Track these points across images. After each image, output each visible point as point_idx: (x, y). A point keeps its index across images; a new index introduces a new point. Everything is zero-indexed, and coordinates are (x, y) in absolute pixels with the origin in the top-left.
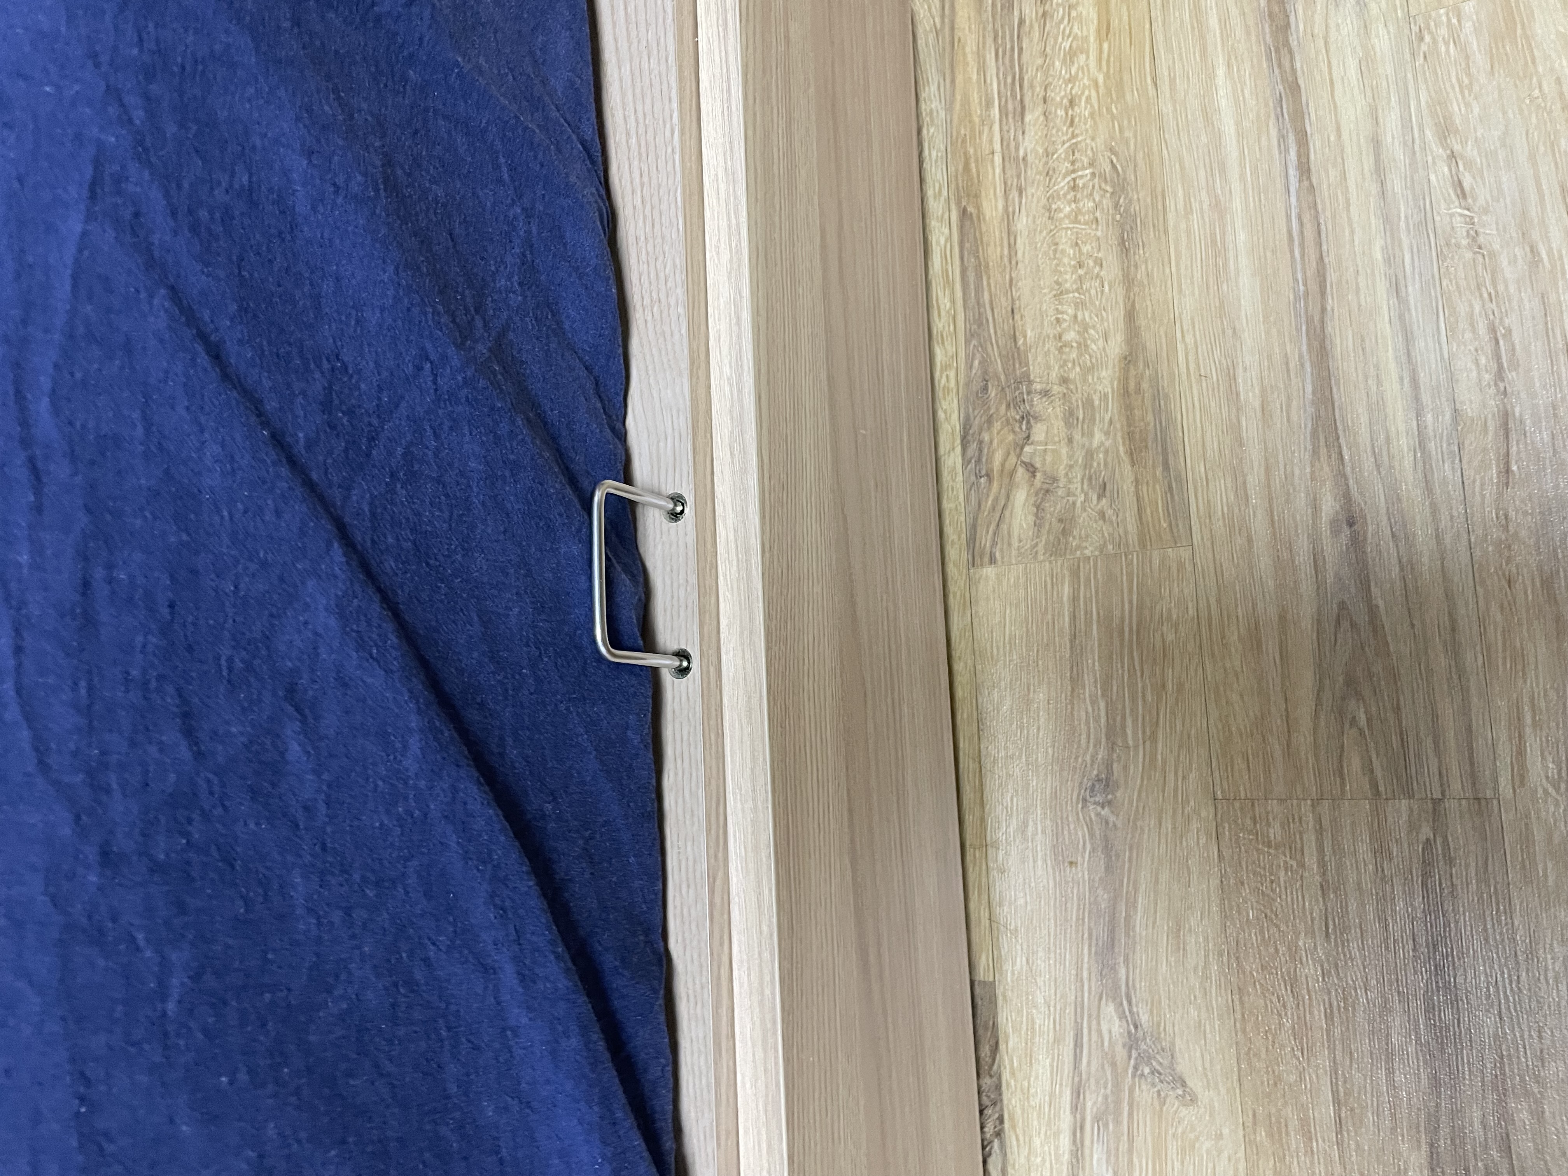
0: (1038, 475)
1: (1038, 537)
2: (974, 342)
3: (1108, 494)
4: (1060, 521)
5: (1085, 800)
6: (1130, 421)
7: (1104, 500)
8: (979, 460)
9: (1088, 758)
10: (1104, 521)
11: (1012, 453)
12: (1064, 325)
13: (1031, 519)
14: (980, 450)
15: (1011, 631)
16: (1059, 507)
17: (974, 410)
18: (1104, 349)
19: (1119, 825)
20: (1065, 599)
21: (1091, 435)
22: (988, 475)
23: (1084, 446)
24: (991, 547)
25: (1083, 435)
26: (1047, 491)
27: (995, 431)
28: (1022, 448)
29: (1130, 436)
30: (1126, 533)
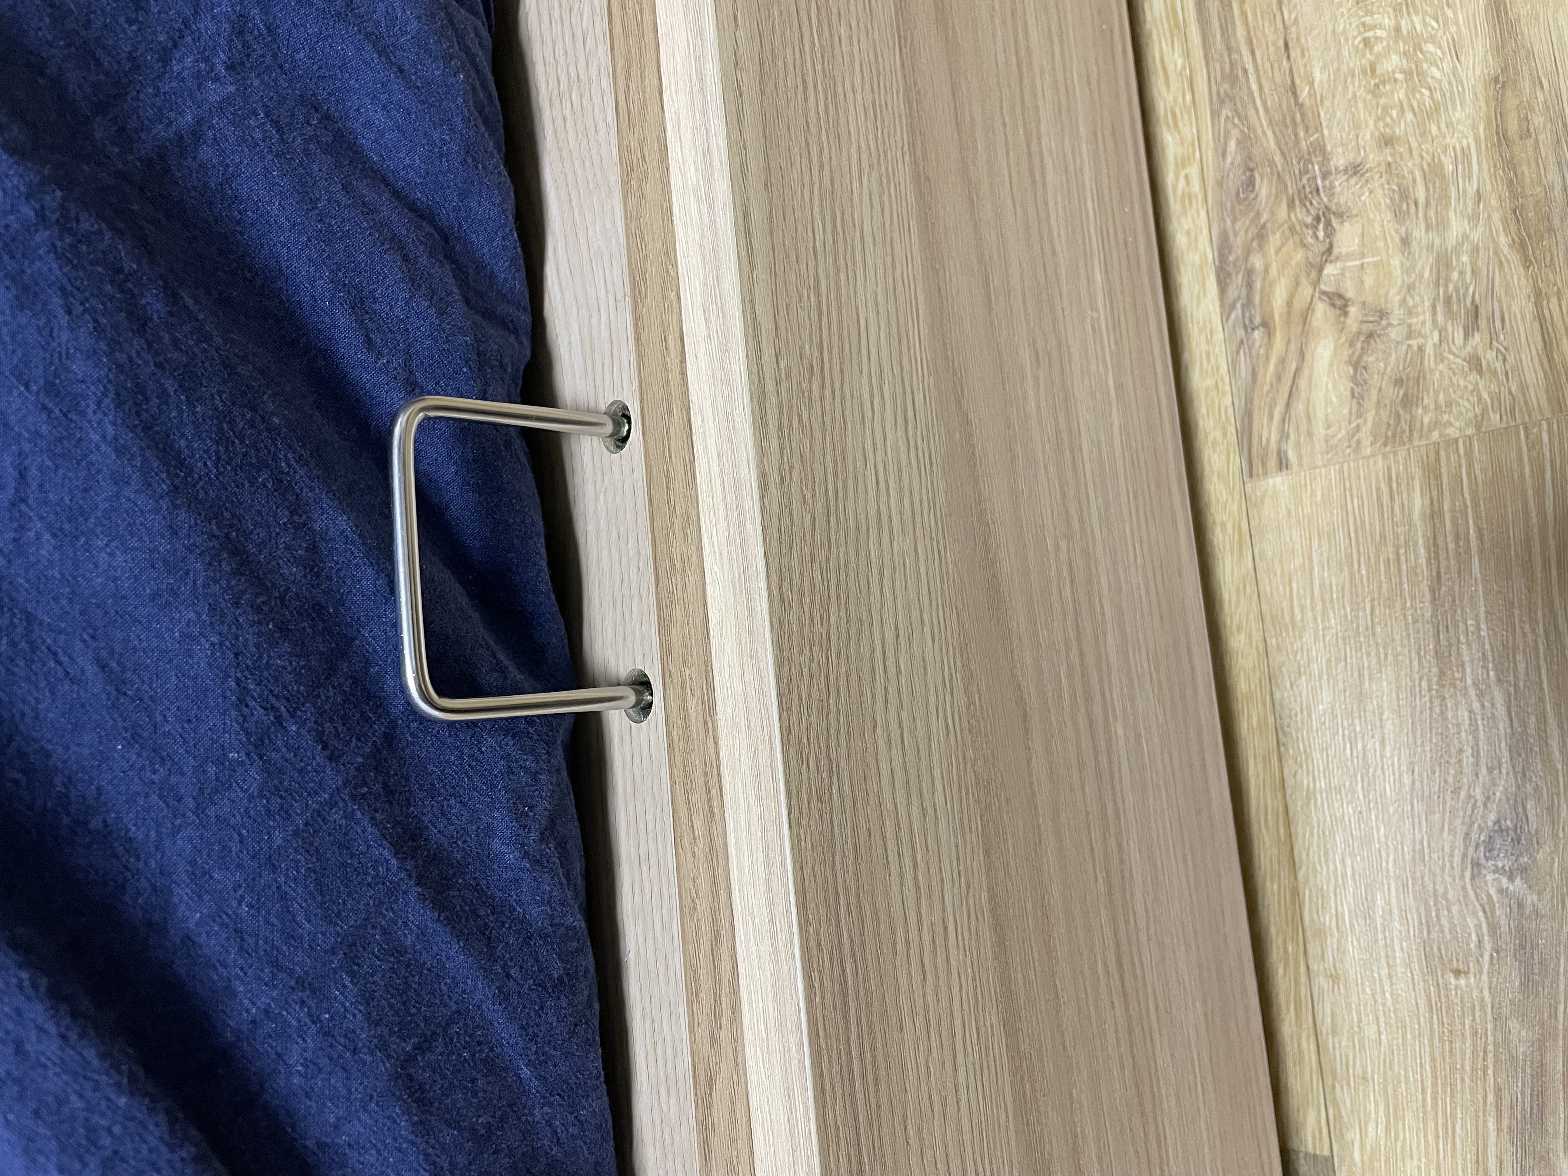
0: (1353, 310)
1: (1359, 416)
2: (1226, 112)
3: (1483, 323)
4: (1398, 382)
5: (1476, 864)
6: (1514, 187)
7: (1477, 337)
8: (1249, 303)
9: (1478, 792)
10: (1480, 372)
11: (1304, 280)
12: (1378, 48)
13: (1345, 387)
14: (1250, 285)
15: (1322, 578)
16: (1393, 358)
17: (1234, 221)
18: (1455, 71)
19: (1545, 909)
20: (1416, 516)
21: (1442, 225)
22: (1265, 324)
23: (1430, 247)
24: (1280, 442)
25: (1428, 228)
26: (1371, 335)
27: (1272, 251)
28: (1320, 270)
29: (1517, 213)
30: (1523, 387)
